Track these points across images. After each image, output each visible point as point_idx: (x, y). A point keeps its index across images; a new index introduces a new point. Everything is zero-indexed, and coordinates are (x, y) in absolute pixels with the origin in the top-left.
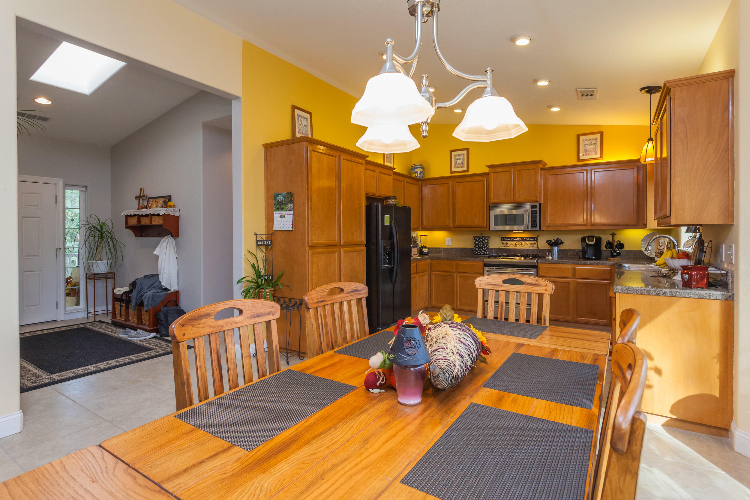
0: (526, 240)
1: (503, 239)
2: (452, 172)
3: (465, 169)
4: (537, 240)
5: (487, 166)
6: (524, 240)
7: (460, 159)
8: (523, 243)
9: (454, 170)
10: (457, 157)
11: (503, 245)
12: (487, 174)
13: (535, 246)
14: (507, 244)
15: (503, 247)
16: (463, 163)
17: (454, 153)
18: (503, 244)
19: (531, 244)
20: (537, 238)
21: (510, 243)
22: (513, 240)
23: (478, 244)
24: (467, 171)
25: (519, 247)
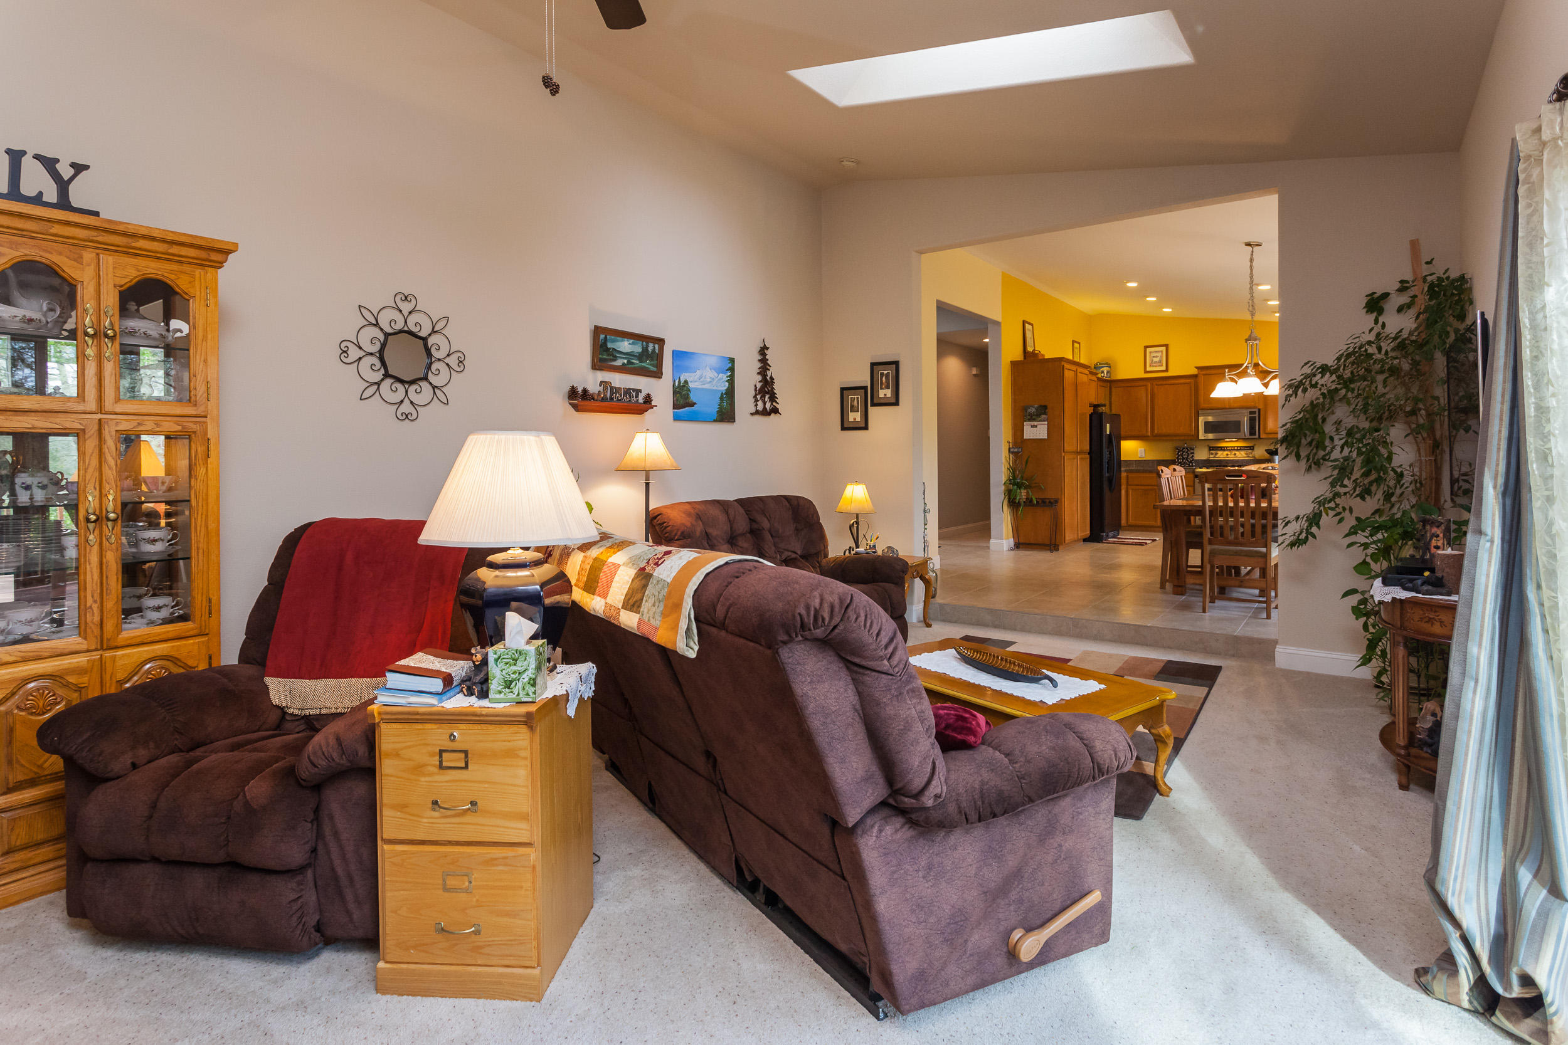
0: (1240, 449)
1: (1211, 449)
2: (1146, 372)
3: (1164, 368)
4: (1253, 449)
5: (1196, 368)
6: (1237, 450)
7: (1156, 357)
8: (1237, 453)
9: (1148, 369)
10: (1153, 355)
11: (1212, 456)
12: (1195, 376)
13: (1251, 455)
14: (1216, 454)
15: (1212, 457)
16: (1160, 361)
17: (1148, 350)
18: (1212, 454)
19: (1246, 454)
20: (1253, 447)
21: (1220, 453)
22: (1224, 450)
23: (1182, 455)
24: (1167, 370)
25: (1231, 457)
